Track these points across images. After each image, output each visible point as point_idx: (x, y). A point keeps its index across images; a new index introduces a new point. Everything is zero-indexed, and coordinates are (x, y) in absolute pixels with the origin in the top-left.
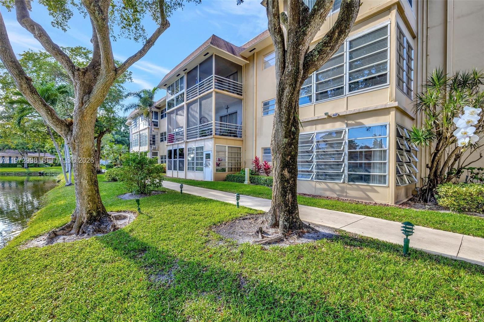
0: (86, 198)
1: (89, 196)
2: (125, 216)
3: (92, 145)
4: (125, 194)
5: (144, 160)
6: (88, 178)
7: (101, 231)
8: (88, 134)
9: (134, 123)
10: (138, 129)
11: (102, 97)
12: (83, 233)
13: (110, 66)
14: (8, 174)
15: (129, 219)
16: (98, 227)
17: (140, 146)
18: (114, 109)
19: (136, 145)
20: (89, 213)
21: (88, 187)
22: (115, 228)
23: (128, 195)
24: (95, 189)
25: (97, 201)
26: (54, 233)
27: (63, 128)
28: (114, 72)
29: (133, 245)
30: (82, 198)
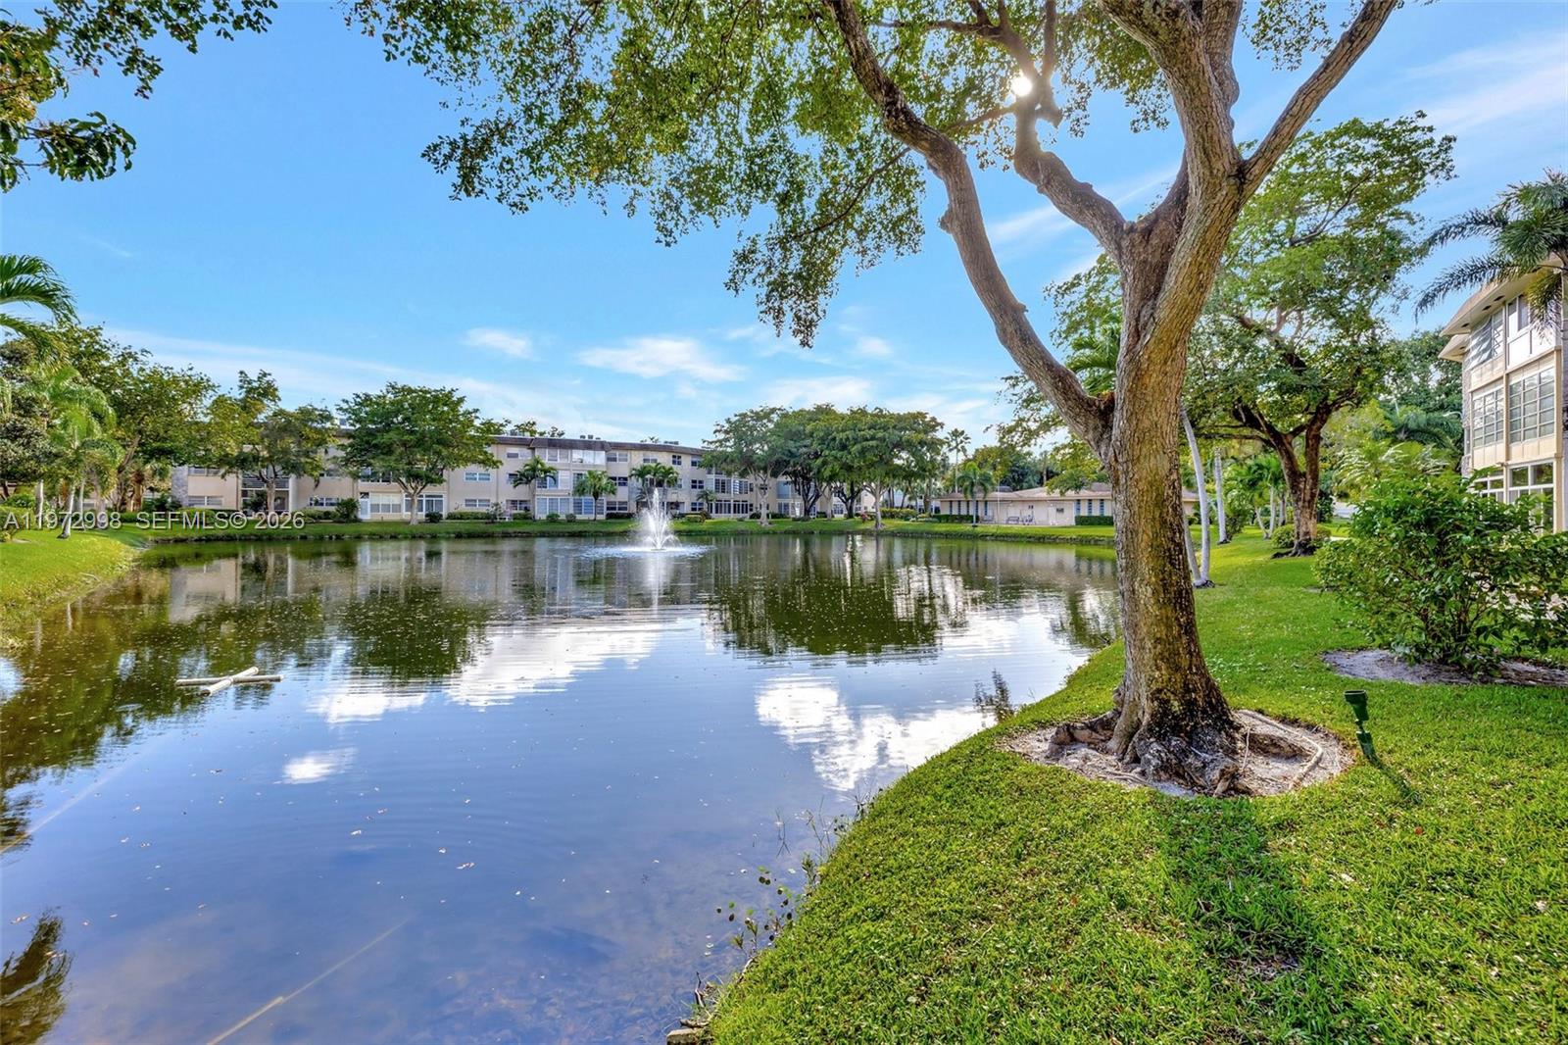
0: (1149, 645)
1: (1158, 641)
2: (1301, 749)
3: (1167, 466)
4: (1362, 649)
5: (1453, 512)
6: (1153, 579)
7: (1183, 778)
8: (1153, 433)
9: (1479, 344)
10: (1501, 365)
11: (1194, 291)
12: (1134, 762)
13: (1218, 165)
14: (1096, 542)
15: (1312, 768)
16: (1177, 758)
17: (1511, 439)
18: (1373, 315)
19: (1488, 439)
20: (1157, 699)
21: (1154, 610)
22: (1234, 787)
23: (1371, 656)
24: (1177, 619)
25: (1185, 664)
26: (1068, 729)
27: (1091, 423)
28: (1232, 181)
29: (1251, 897)
30: (1138, 643)
